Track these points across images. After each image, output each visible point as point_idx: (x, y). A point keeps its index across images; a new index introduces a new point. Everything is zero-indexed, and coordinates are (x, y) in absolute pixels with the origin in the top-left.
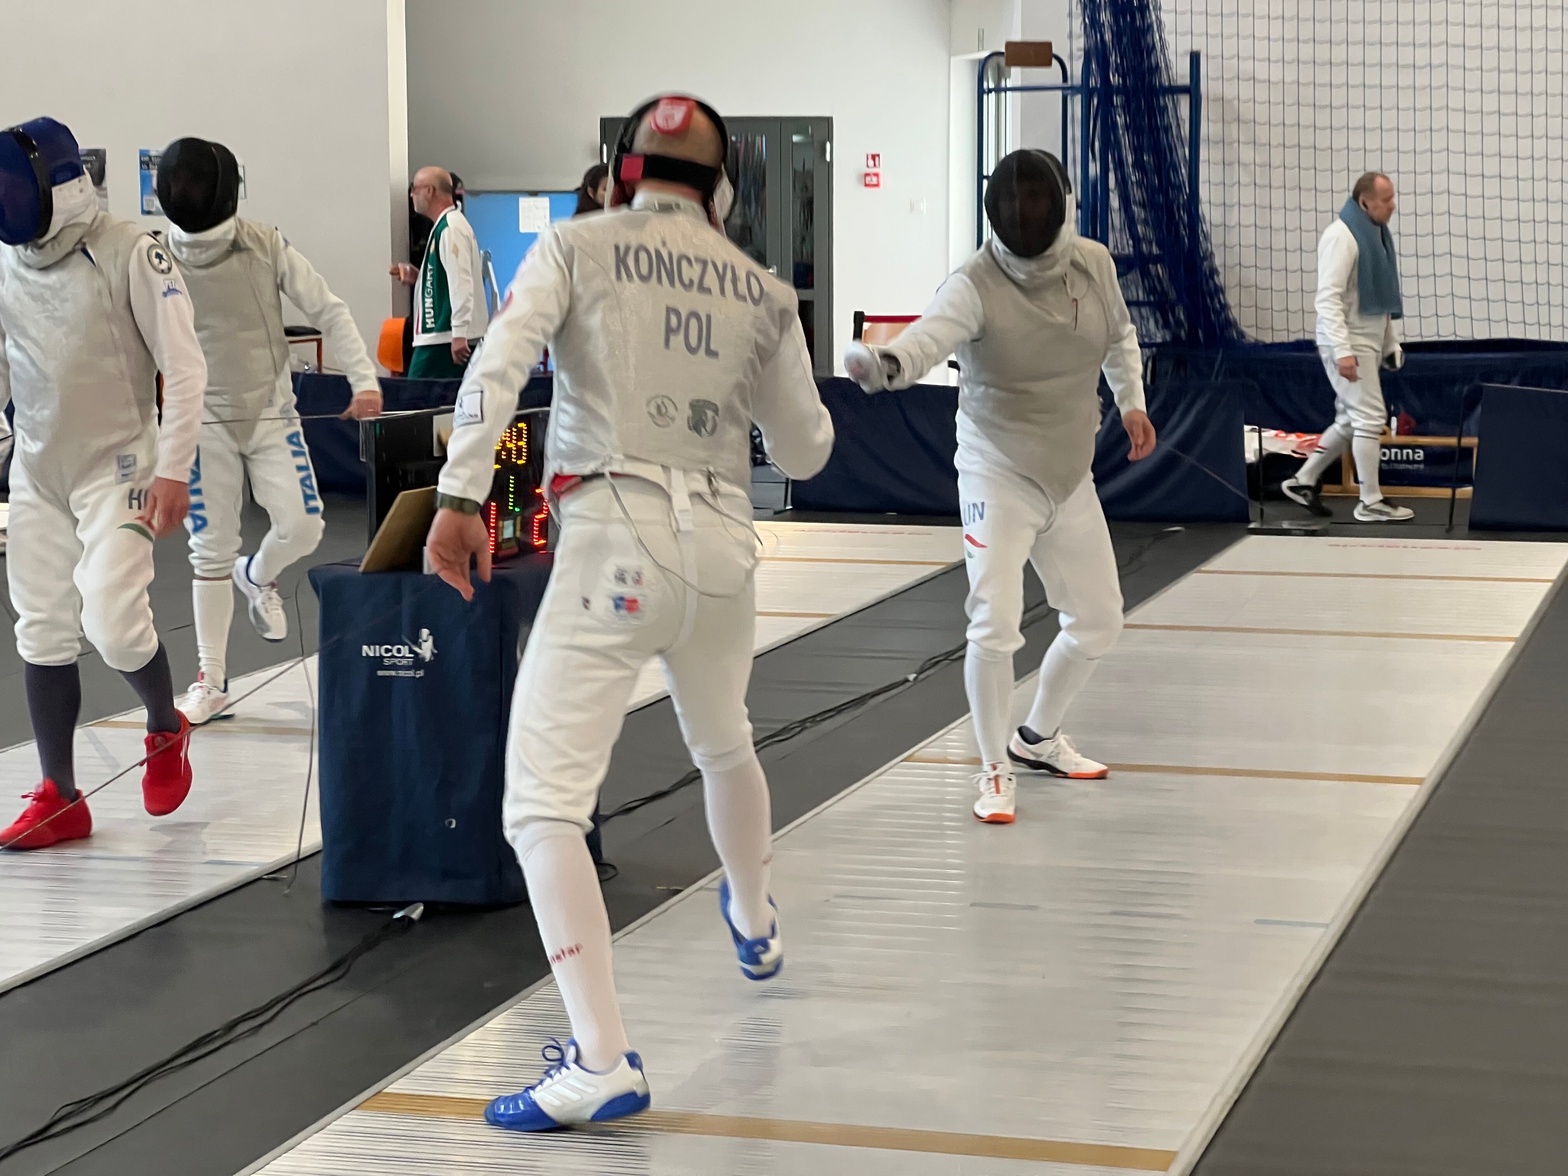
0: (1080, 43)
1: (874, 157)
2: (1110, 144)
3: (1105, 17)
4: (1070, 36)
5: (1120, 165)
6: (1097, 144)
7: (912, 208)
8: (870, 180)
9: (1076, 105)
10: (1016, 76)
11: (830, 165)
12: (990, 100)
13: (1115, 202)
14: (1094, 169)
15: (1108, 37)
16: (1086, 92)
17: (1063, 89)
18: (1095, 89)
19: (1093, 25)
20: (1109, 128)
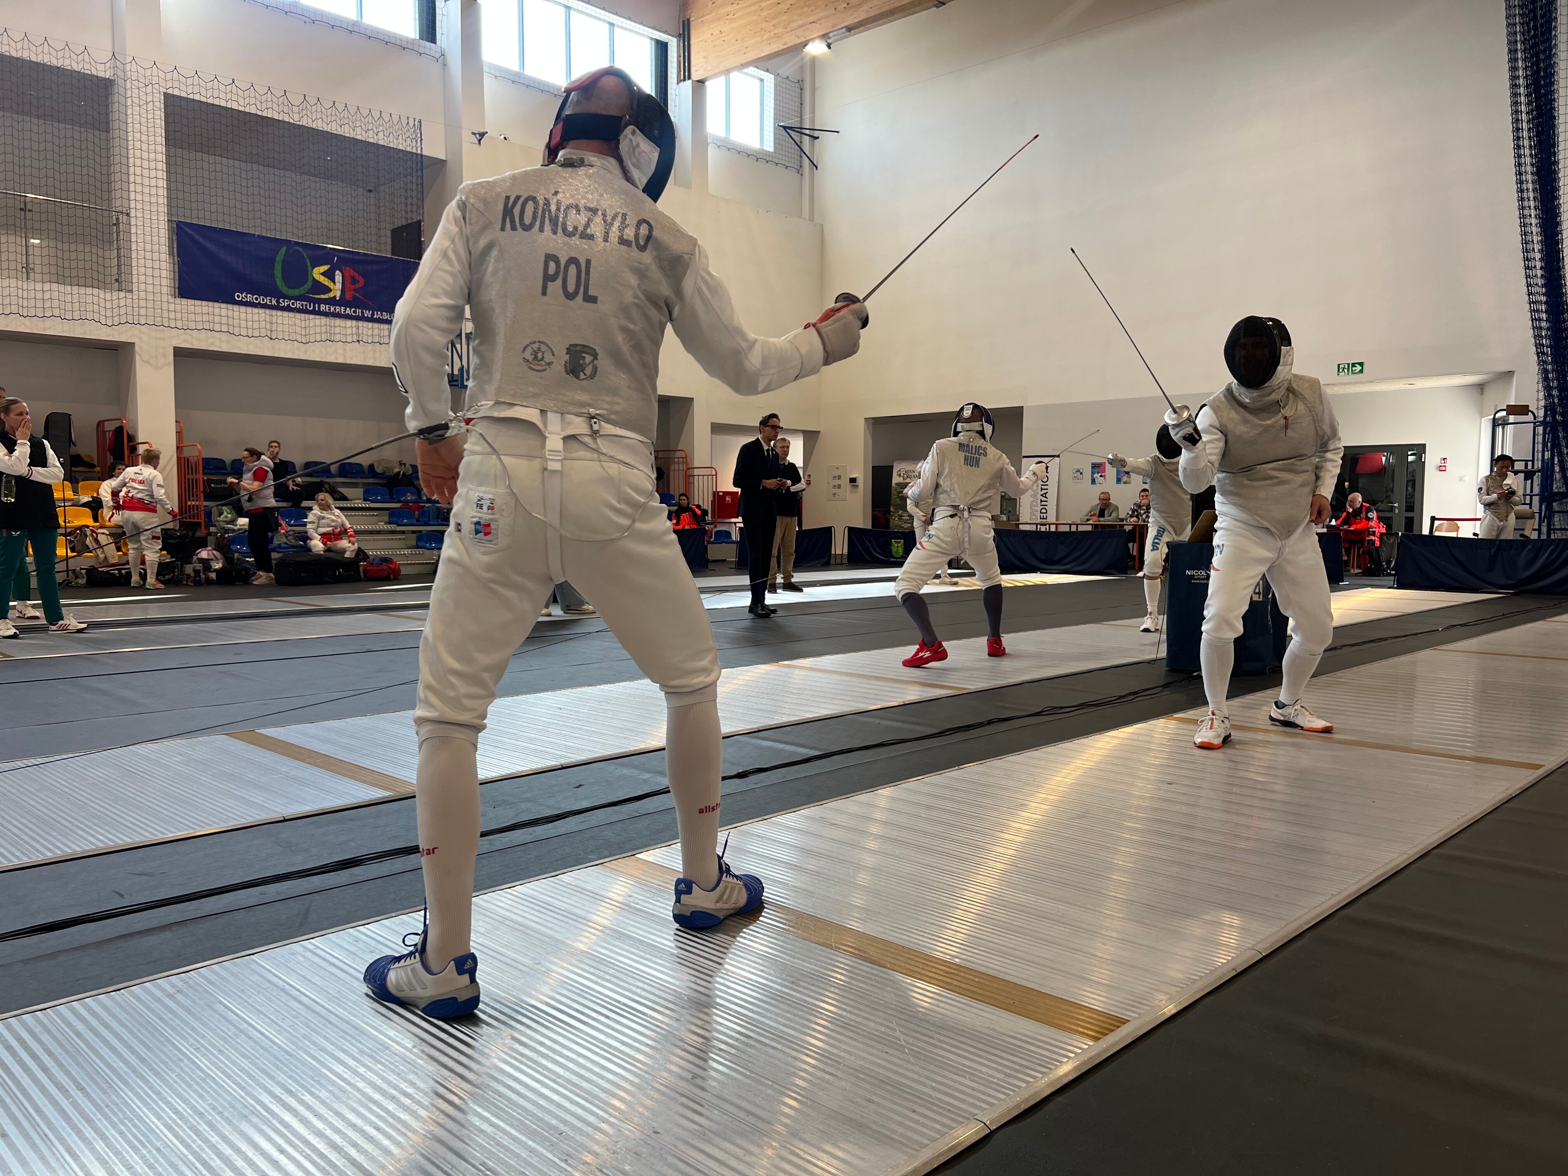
0: (1542, 403)
1: (1444, 459)
2: (1556, 445)
3: (1555, 392)
4: (1538, 400)
5: (1560, 454)
6: (1549, 445)
7: (1461, 479)
8: (1442, 468)
9: (1540, 430)
10: (1512, 418)
11: (1424, 462)
12: (1499, 430)
13: (1557, 469)
14: (1547, 455)
15: (1556, 401)
16: (1544, 423)
17: (1535, 423)
18: (1549, 422)
19: (1549, 396)
20: (1555, 439)
